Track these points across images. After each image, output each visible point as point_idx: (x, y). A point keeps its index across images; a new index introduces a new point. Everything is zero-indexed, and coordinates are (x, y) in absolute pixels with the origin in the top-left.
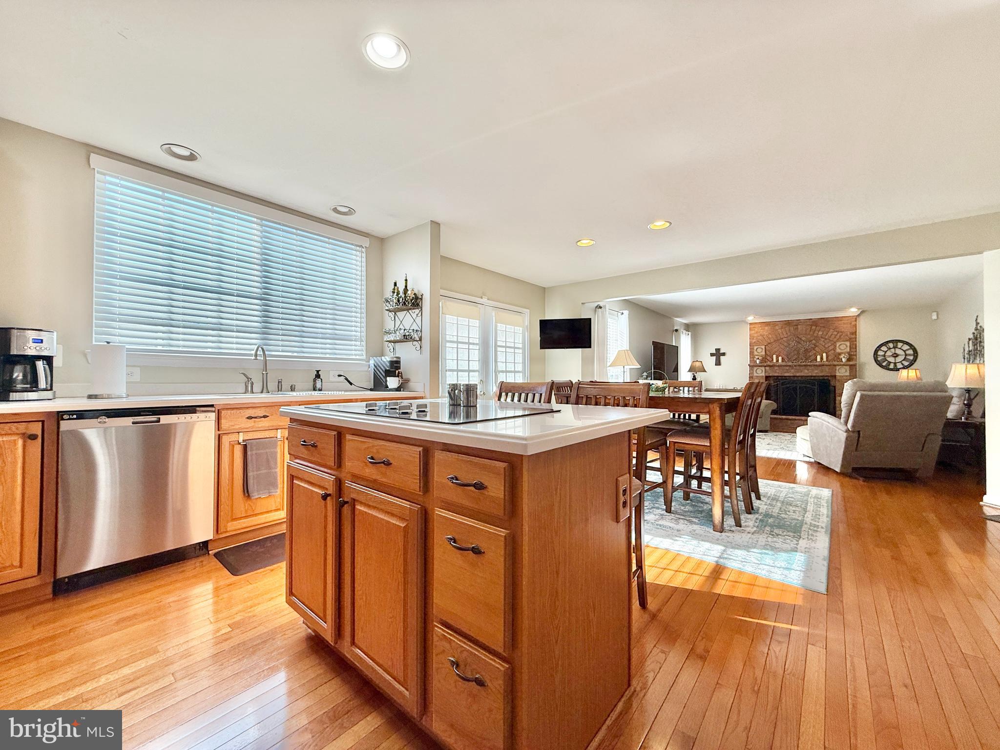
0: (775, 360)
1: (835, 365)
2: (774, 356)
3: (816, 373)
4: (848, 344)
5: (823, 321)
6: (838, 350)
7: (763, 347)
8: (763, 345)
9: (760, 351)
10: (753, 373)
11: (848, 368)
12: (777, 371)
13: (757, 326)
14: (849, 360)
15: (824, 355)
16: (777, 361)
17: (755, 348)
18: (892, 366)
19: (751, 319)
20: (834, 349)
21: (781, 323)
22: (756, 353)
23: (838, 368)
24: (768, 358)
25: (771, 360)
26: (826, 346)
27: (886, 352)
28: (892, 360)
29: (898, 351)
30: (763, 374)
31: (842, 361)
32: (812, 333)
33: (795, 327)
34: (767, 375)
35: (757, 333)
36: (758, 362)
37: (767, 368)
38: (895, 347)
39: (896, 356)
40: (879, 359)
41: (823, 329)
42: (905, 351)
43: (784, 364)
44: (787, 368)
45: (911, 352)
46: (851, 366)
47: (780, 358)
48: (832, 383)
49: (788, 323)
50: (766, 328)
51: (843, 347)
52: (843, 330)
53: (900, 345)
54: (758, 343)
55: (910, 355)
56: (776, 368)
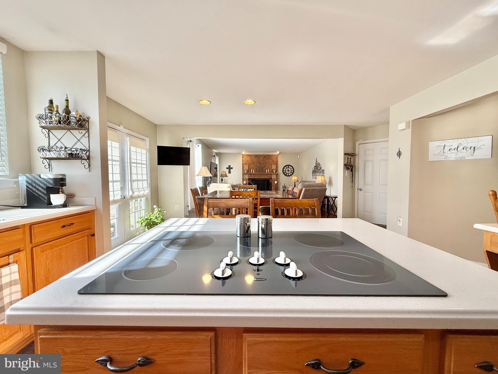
0: (252, 172)
1: (272, 174)
2: (252, 170)
3: (266, 177)
4: (275, 165)
5: (267, 156)
6: (272, 168)
7: (247, 166)
8: (247, 165)
9: (246, 167)
10: (244, 177)
11: (275, 175)
12: (253, 176)
13: (245, 156)
14: (276, 172)
15: (268, 170)
16: (253, 172)
17: (245, 166)
18: (287, 175)
19: (243, 153)
20: (271, 168)
21: (254, 155)
22: (245, 168)
23: (272, 175)
24: (249, 170)
25: (250, 171)
26: (269, 166)
27: (286, 169)
28: (287, 172)
29: (289, 169)
30: (248, 178)
31: (274, 173)
32: (264, 161)
33: (259, 158)
34: (249, 178)
35: (245, 159)
36: (246, 172)
37: (249, 175)
38: (288, 168)
39: (288, 171)
40: (284, 172)
41: (268, 159)
42: (291, 169)
43: (255, 173)
44: (256, 175)
45: (292, 169)
46: (276, 174)
47: (254, 171)
48: (270, 181)
49: (256, 156)
50: (249, 157)
51: (274, 167)
52: (274, 160)
53: (290, 167)
54: (246, 164)
55: (292, 170)
56: (252, 175)
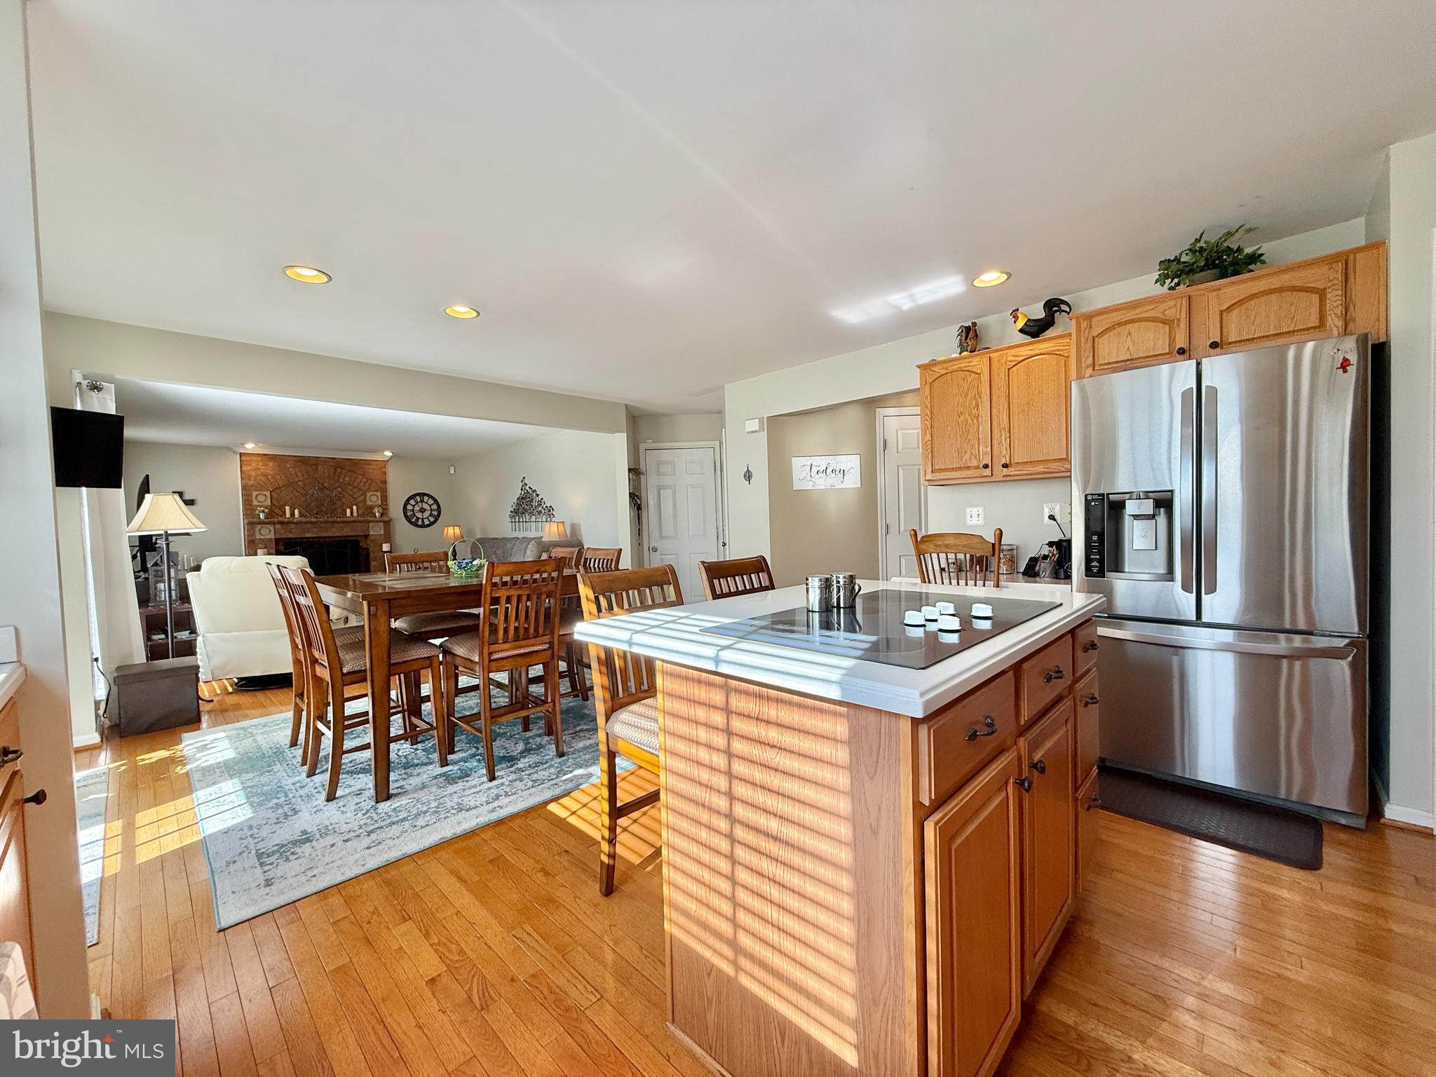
0: (288, 515)
1: (369, 522)
2: (287, 508)
3: (347, 532)
4: (379, 494)
5: (349, 463)
6: (369, 503)
7: (268, 494)
8: (268, 490)
9: (263, 500)
10: (254, 534)
11: (382, 524)
12: (294, 531)
13: (254, 458)
14: (382, 515)
15: (355, 507)
16: (293, 514)
17: (254, 494)
18: (420, 523)
19: (250, 447)
20: (365, 500)
21: (294, 459)
22: (255, 503)
23: (371, 525)
24: (277, 511)
25: (280, 513)
26: (355, 496)
27: (414, 506)
28: (419, 515)
29: (425, 506)
30: (272, 536)
31: (375, 516)
32: (336, 478)
33: (314, 467)
34: (278, 536)
35: (255, 469)
36: (262, 516)
37: (278, 526)
38: (422, 501)
39: (422, 510)
40: (408, 514)
41: (349, 474)
42: (430, 506)
43: (303, 519)
44: (309, 526)
45: (435, 507)
46: (385, 522)
47: (296, 512)
48: (362, 544)
49: (303, 461)
50: (271, 464)
51: (373, 499)
52: (373, 477)
53: (426, 498)
54: (260, 487)
55: (434, 510)
56: (292, 526)
